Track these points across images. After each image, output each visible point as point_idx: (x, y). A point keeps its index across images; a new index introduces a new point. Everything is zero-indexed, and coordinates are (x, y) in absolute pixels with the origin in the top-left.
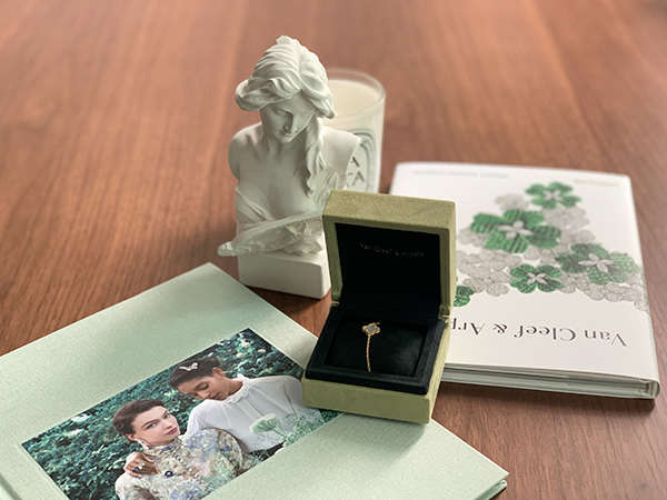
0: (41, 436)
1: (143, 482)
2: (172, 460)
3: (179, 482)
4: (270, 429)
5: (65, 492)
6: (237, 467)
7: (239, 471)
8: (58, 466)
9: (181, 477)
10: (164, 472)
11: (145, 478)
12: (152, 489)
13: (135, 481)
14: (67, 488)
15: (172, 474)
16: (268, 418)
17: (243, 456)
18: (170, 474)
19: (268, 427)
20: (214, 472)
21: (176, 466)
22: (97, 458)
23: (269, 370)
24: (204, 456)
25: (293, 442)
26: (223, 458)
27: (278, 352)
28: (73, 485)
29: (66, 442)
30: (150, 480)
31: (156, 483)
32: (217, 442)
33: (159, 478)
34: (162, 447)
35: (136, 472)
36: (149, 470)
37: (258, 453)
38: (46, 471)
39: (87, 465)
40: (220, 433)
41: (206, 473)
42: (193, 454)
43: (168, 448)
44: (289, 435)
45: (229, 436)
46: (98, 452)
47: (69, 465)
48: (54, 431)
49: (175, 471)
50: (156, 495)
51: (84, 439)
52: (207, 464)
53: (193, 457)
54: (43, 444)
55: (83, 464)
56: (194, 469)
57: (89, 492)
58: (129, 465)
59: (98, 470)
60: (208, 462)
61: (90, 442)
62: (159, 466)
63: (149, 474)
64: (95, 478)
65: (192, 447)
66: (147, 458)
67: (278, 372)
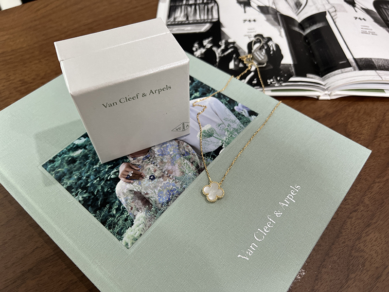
0: (54, 158)
1: (135, 186)
2: (151, 166)
3: (162, 183)
4: (210, 136)
5: (80, 201)
6: (197, 167)
7: (199, 170)
8: (71, 181)
9: (161, 179)
10: (148, 176)
11: (136, 183)
12: (143, 191)
13: (129, 186)
14: (81, 199)
15: (154, 178)
16: (207, 127)
17: (199, 158)
18: (152, 178)
19: (209, 134)
20: (183, 172)
21: (155, 171)
22: (98, 171)
23: (197, 94)
24: (173, 161)
25: (228, 144)
26: (186, 161)
27: (199, 82)
28: (85, 196)
29: (73, 160)
30: (140, 184)
31: (144, 186)
32: (179, 149)
33: (146, 182)
34: (142, 157)
35: (129, 179)
36: (137, 176)
37: (208, 155)
38: (63, 185)
39: (92, 177)
40: (179, 143)
41: (178, 174)
42: (165, 160)
43: (147, 158)
44: (224, 139)
45: (185, 144)
46: (98, 166)
47: (79, 179)
48: (63, 153)
49: (156, 174)
50: (147, 196)
51: (85, 157)
52: (177, 167)
53: (165, 163)
54: (57, 164)
55: (88, 177)
56: (169, 171)
57: (98, 200)
58: (123, 174)
59: (101, 180)
60: (177, 165)
61: (91, 159)
62: (144, 172)
63: (138, 179)
64: (100, 188)
65: (163, 155)
66: (134, 167)
67: (203, 95)
